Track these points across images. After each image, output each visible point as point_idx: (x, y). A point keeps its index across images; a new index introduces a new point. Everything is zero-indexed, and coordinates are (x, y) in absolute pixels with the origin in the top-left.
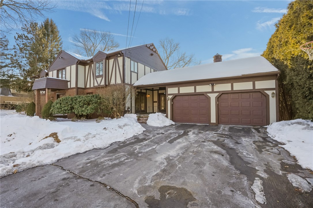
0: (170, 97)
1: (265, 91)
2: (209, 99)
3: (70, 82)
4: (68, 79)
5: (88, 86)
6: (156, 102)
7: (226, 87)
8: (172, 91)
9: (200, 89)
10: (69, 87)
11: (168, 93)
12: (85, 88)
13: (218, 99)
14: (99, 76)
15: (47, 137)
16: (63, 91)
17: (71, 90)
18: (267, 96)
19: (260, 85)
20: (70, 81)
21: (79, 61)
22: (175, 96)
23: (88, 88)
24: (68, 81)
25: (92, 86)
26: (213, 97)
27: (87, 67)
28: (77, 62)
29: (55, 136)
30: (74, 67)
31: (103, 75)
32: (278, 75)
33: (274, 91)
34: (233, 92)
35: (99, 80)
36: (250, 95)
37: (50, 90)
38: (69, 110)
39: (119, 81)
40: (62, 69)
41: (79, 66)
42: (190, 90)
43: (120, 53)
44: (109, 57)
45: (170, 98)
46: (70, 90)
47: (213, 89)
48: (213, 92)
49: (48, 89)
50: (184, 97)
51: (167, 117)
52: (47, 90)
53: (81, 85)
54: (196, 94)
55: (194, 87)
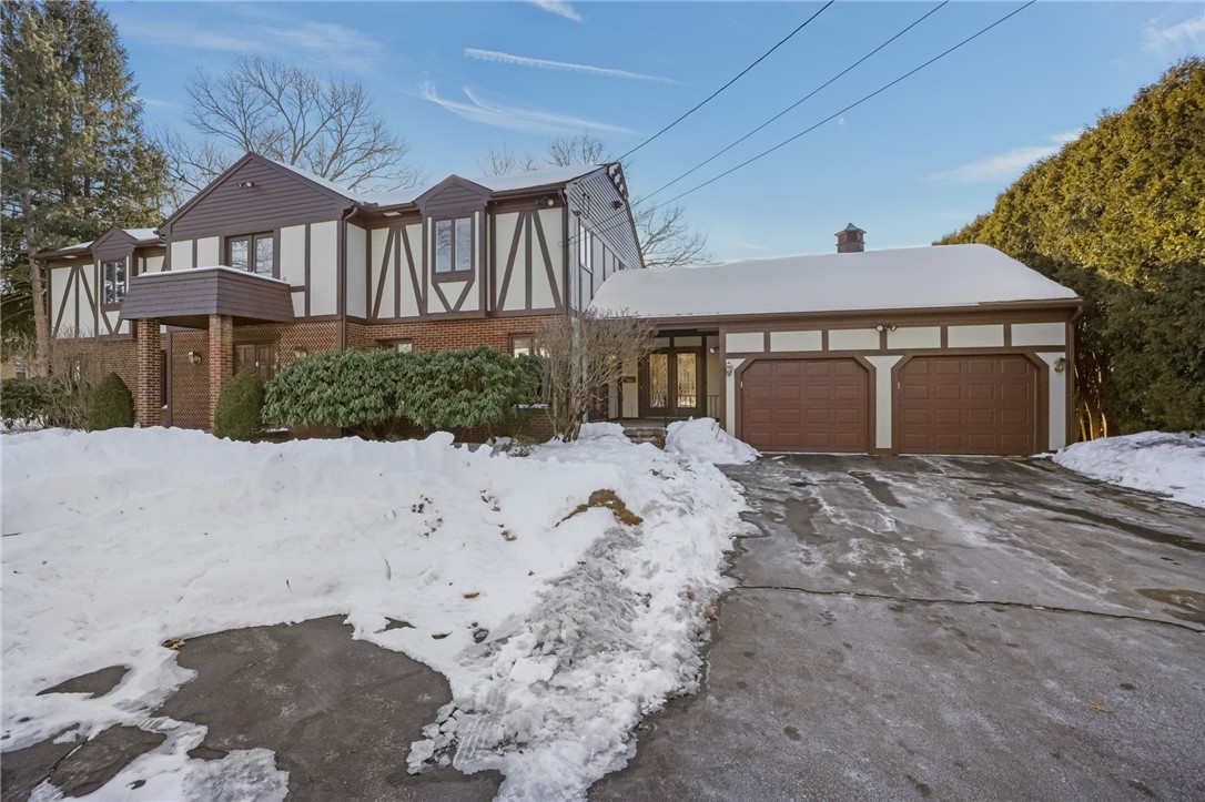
0: (736, 363)
1: (1038, 354)
2: (869, 373)
3: (303, 294)
4: (291, 274)
5: (386, 311)
6: (633, 380)
7: (926, 338)
8: (736, 342)
9: (842, 340)
10: (299, 312)
11: (727, 351)
12: (371, 320)
13: (897, 372)
14: (453, 276)
15: (582, 508)
16: (266, 328)
17: (310, 326)
18: (1041, 368)
19: (1025, 335)
20: (306, 289)
21: (355, 210)
22: (754, 360)
23: (385, 322)
24: (290, 289)
25: (410, 309)
26: (884, 367)
27: (381, 236)
28: (347, 212)
29: (611, 502)
30: (331, 228)
31: (472, 271)
32: (1080, 309)
33: (1063, 355)
34: (944, 354)
35: (452, 290)
37: (229, 326)
39: (543, 299)
40: (253, 234)
41: (350, 227)
42: (808, 341)
43: (560, 192)
44: (498, 203)
45: (735, 367)
46: (303, 326)
47: (883, 341)
48: (883, 351)
49: (223, 317)
50: (781, 364)
51: (723, 426)
52: (214, 323)
53: (356, 309)
54: (826, 357)
55: (820, 332)
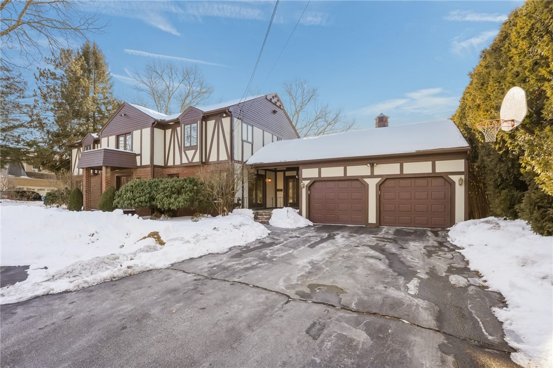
0: (306, 183)
1: (449, 176)
2: (366, 186)
3: (139, 157)
4: (136, 150)
5: (170, 163)
6: (281, 190)
7: (392, 169)
8: (308, 173)
9: (354, 171)
10: (138, 164)
11: (303, 177)
12: (166, 167)
13: (380, 186)
14: (190, 148)
15: (145, 238)
16: (129, 170)
17: (142, 169)
18: (452, 184)
19: (443, 166)
20: (140, 155)
21: (156, 123)
22: (314, 182)
23: (170, 167)
24: (136, 155)
25: (178, 163)
26: (372, 184)
27: (169, 132)
28: (153, 123)
29: (156, 236)
30: (147, 131)
31: (197, 146)
32: (468, 152)
33: (463, 177)
34: (401, 177)
35: (190, 153)
36: (427, 181)
37: (109, 170)
38: (146, 203)
39: (224, 157)
40: (125, 134)
41: (155, 129)
42: (336, 172)
43: (227, 111)
44: (206, 117)
45: (306, 185)
46: (140, 169)
47: (372, 171)
48: (372, 176)
49: (107, 167)
50: (327, 183)
51: (300, 213)
52: (104, 168)
53: (159, 161)
54: (346, 179)
55: (343, 167)
